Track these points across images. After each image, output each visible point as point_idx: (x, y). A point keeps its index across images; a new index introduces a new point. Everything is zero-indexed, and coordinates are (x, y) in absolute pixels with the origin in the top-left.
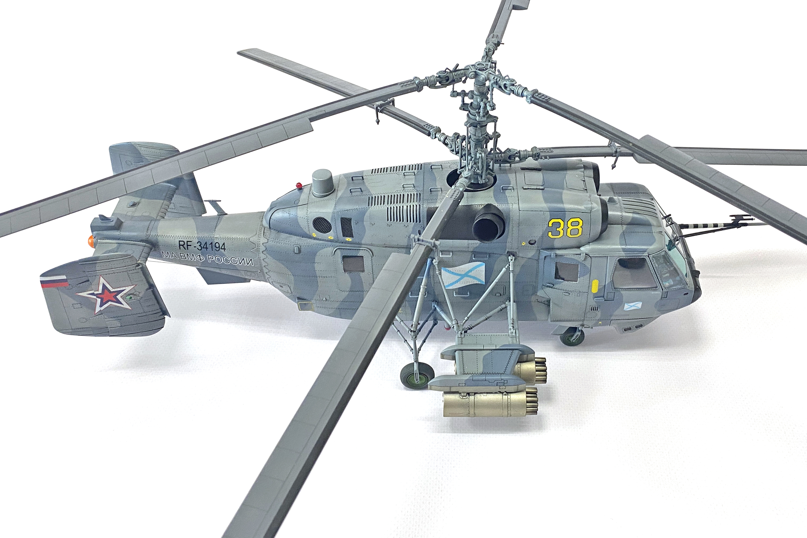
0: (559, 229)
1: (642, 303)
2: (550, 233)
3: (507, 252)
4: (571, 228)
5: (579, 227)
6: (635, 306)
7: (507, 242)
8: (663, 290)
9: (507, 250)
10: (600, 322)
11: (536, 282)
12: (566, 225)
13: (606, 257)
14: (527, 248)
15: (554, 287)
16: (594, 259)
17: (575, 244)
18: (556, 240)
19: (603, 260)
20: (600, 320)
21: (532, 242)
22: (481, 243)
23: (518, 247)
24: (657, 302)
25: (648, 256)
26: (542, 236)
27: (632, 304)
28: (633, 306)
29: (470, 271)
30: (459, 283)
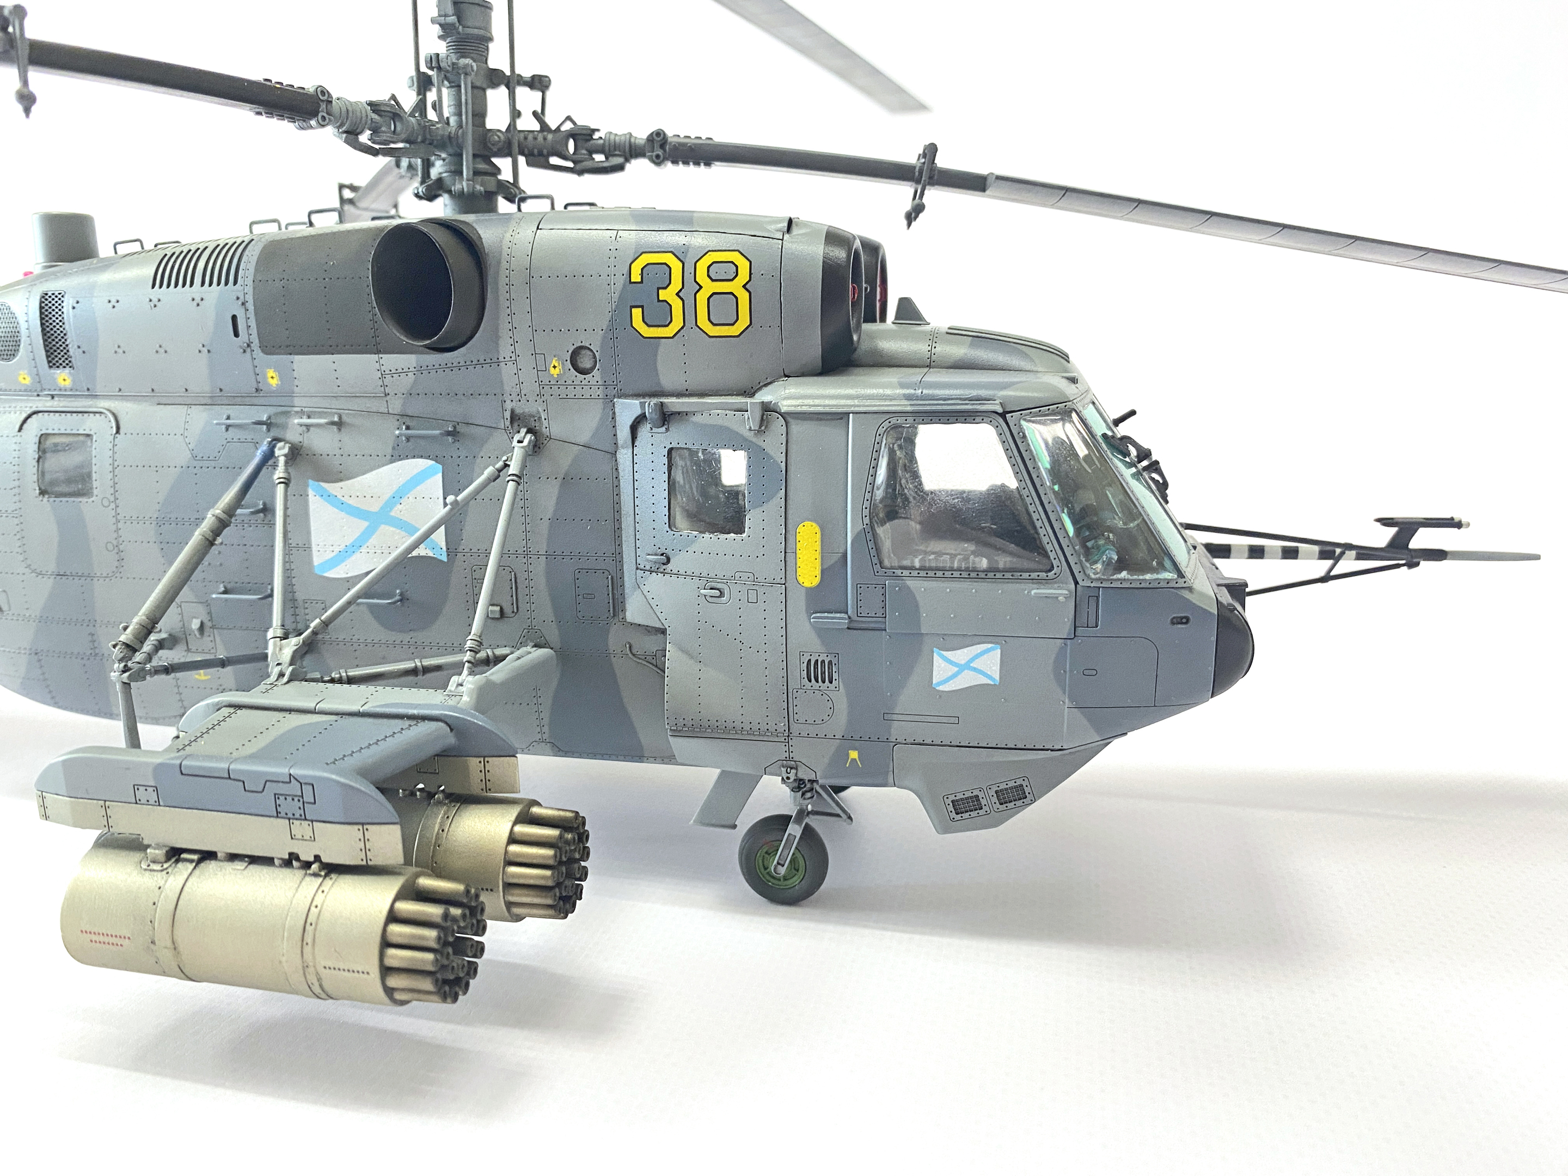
0: (668, 295)
1: (999, 651)
2: (637, 313)
3: (508, 415)
4: (709, 287)
5: (735, 286)
6: (975, 669)
7: (501, 359)
8: (1076, 583)
9: (509, 405)
10: (854, 755)
11: (618, 557)
12: (690, 276)
13: (842, 417)
14: (571, 392)
15: (669, 567)
16: (796, 427)
17: (735, 376)
18: (661, 350)
19: (829, 431)
20: (849, 740)
21: (586, 363)
22: (420, 370)
23: (541, 385)
24: (1062, 650)
25: (1003, 415)
26: (612, 328)
27: (962, 655)
28: (967, 666)
29: (398, 497)
30: (364, 550)
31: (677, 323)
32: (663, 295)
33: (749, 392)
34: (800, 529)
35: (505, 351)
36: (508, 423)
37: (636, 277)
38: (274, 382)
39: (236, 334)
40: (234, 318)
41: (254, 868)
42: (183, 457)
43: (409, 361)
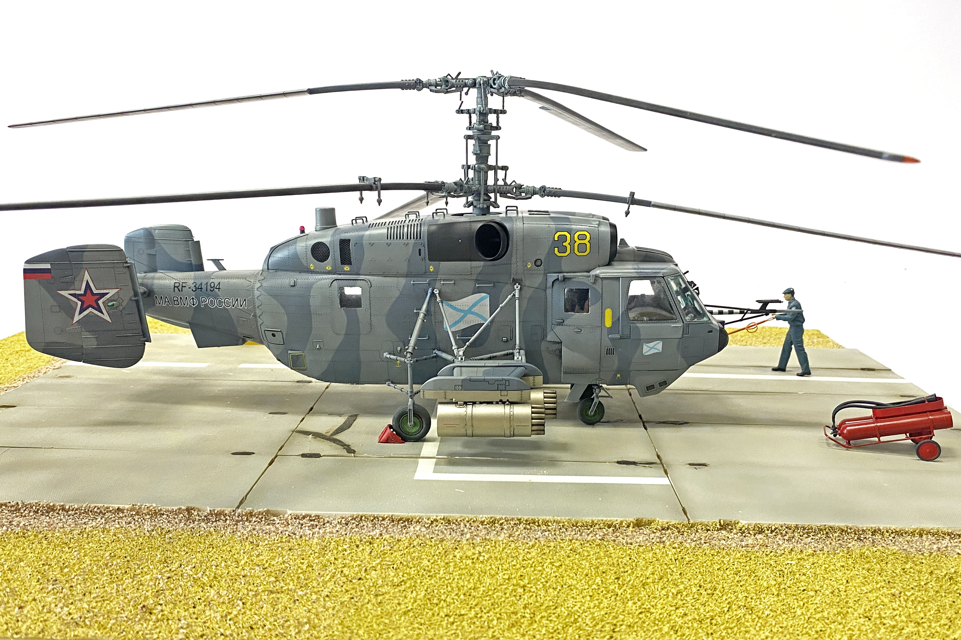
0: (566, 244)
1: (661, 343)
3: (512, 279)
4: (578, 242)
5: (586, 241)
6: (655, 349)
7: (512, 263)
8: (683, 323)
9: (512, 276)
10: (619, 375)
11: (545, 321)
12: (573, 238)
13: (618, 278)
14: (533, 272)
15: (565, 323)
16: (605, 282)
17: (586, 267)
18: (563, 259)
19: (615, 282)
20: (618, 372)
21: (538, 263)
22: (484, 266)
23: (524, 270)
24: (679, 342)
25: (663, 277)
26: (548, 253)
27: (651, 345)
28: (653, 348)
29: (474, 305)
30: (462, 322)
31: (568, 251)
32: (564, 244)
33: (589, 271)
34: (606, 311)
35: (514, 260)
36: (511, 282)
37: (556, 239)
38: (431, 270)
39: (420, 255)
40: (420, 250)
41: (489, 405)
42: (397, 294)
43: (482, 263)
